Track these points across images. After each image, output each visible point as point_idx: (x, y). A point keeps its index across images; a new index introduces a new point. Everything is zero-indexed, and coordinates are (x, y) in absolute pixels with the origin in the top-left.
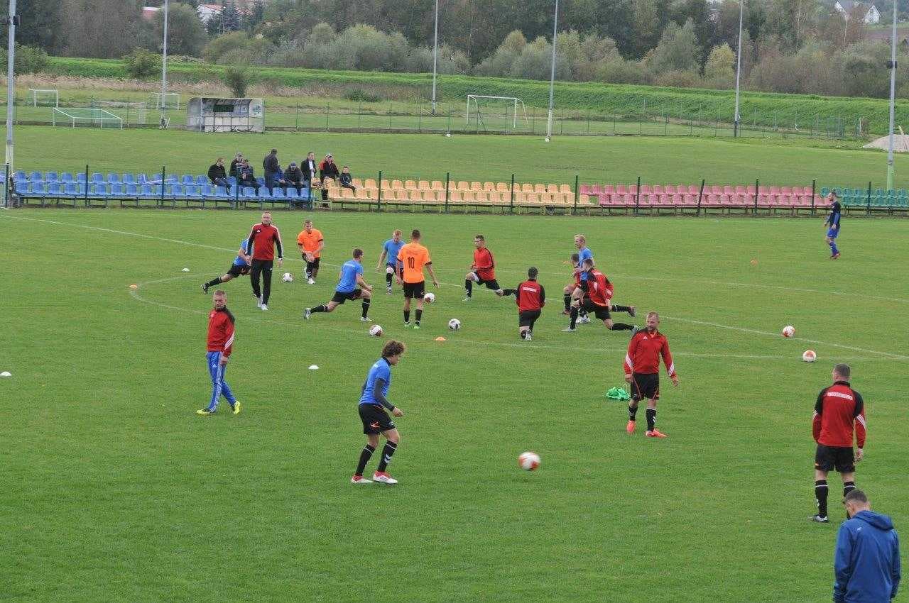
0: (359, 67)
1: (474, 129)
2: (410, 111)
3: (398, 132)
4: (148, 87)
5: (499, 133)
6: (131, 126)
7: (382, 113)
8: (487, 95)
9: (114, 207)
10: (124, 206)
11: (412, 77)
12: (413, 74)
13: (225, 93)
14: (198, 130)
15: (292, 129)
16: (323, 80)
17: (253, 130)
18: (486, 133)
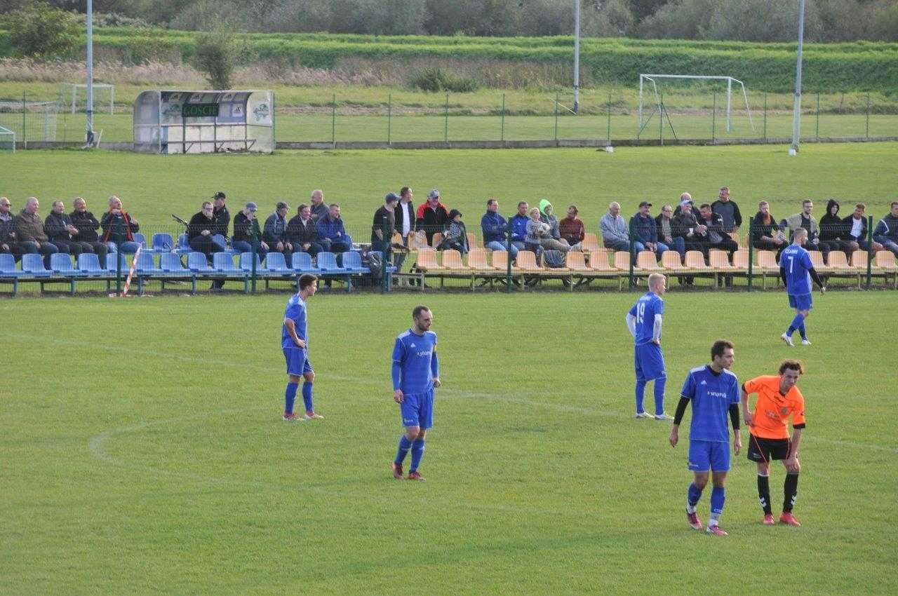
0: (431, 28)
1: (654, 136)
2: (531, 106)
3: (517, 145)
4: (48, 73)
5: (701, 143)
6: (31, 146)
7: (482, 111)
8: (673, 72)
9: (28, 295)
10: (46, 294)
11: (527, 45)
12: (530, 39)
13: (196, 82)
14: (154, 150)
15: (324, 146)
16: (370, 55)
17: (255, 148)
18: (676, 143)
